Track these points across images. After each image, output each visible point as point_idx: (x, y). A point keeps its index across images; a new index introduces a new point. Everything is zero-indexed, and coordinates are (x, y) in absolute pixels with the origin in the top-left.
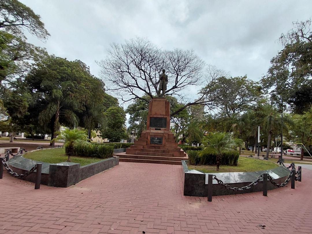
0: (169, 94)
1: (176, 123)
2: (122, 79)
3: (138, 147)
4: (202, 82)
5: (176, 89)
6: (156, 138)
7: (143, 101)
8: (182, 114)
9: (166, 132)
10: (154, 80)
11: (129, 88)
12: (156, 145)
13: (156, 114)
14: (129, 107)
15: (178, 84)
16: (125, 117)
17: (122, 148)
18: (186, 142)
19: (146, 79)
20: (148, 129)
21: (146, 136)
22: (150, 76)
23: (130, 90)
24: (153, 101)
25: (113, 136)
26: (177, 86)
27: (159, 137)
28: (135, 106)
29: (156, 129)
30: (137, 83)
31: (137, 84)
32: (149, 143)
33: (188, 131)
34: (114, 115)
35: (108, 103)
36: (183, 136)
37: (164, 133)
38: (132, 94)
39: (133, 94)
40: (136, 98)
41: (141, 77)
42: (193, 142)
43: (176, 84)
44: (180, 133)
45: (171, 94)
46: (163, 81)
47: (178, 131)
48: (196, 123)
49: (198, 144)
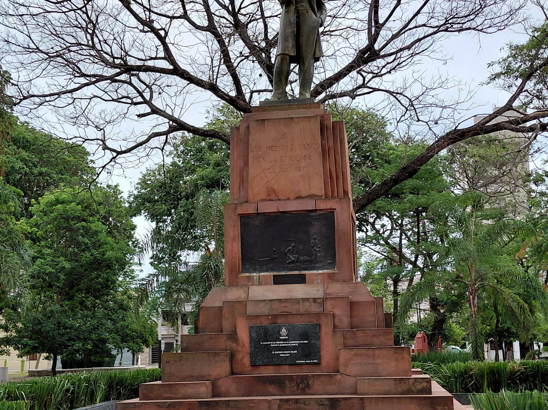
0: (342, 95)
1: (387, 243)
2: (92, 35)
3: (182, 391)
4: (512, 13)
5: (374, 66)
6: (284, 331)
7: (211, 147)
8: (415, 191)
9: (336, 289)
10: (255, 29)
11: (130, 83)
12: (286, 371)
13: (272, 195)
14: (143, 182)
15: (385, 34)
16: (130, 237)
17: (106, 398)
18: (448, 339)
19: (211, 28)
20: (234, 283)
21: (227, 325)
22: (234, 14)
23: (141, 94)
24: (253, 125)
25: (70, 339)
26: (377, 47)
27: (299, 322)
28: (175, 174)
29: (278, 280)
30: (167, 49)
31: (169, 57)
32: (247, 361)
33: (457, 279)
34: (70, 229)
35: (41, 174)
36: (434, 307)
37: (324, 300)
38: (148, 110)
39: (155, 111)
40: (172, 130)
41: (185, 16)
42: (490, 335)
43: (373, 39)
44: (414, 295)
45: (352, 94)
46: (297, 12)
47: (403, 286)
48: (493, 234)
49: (516, 345)
